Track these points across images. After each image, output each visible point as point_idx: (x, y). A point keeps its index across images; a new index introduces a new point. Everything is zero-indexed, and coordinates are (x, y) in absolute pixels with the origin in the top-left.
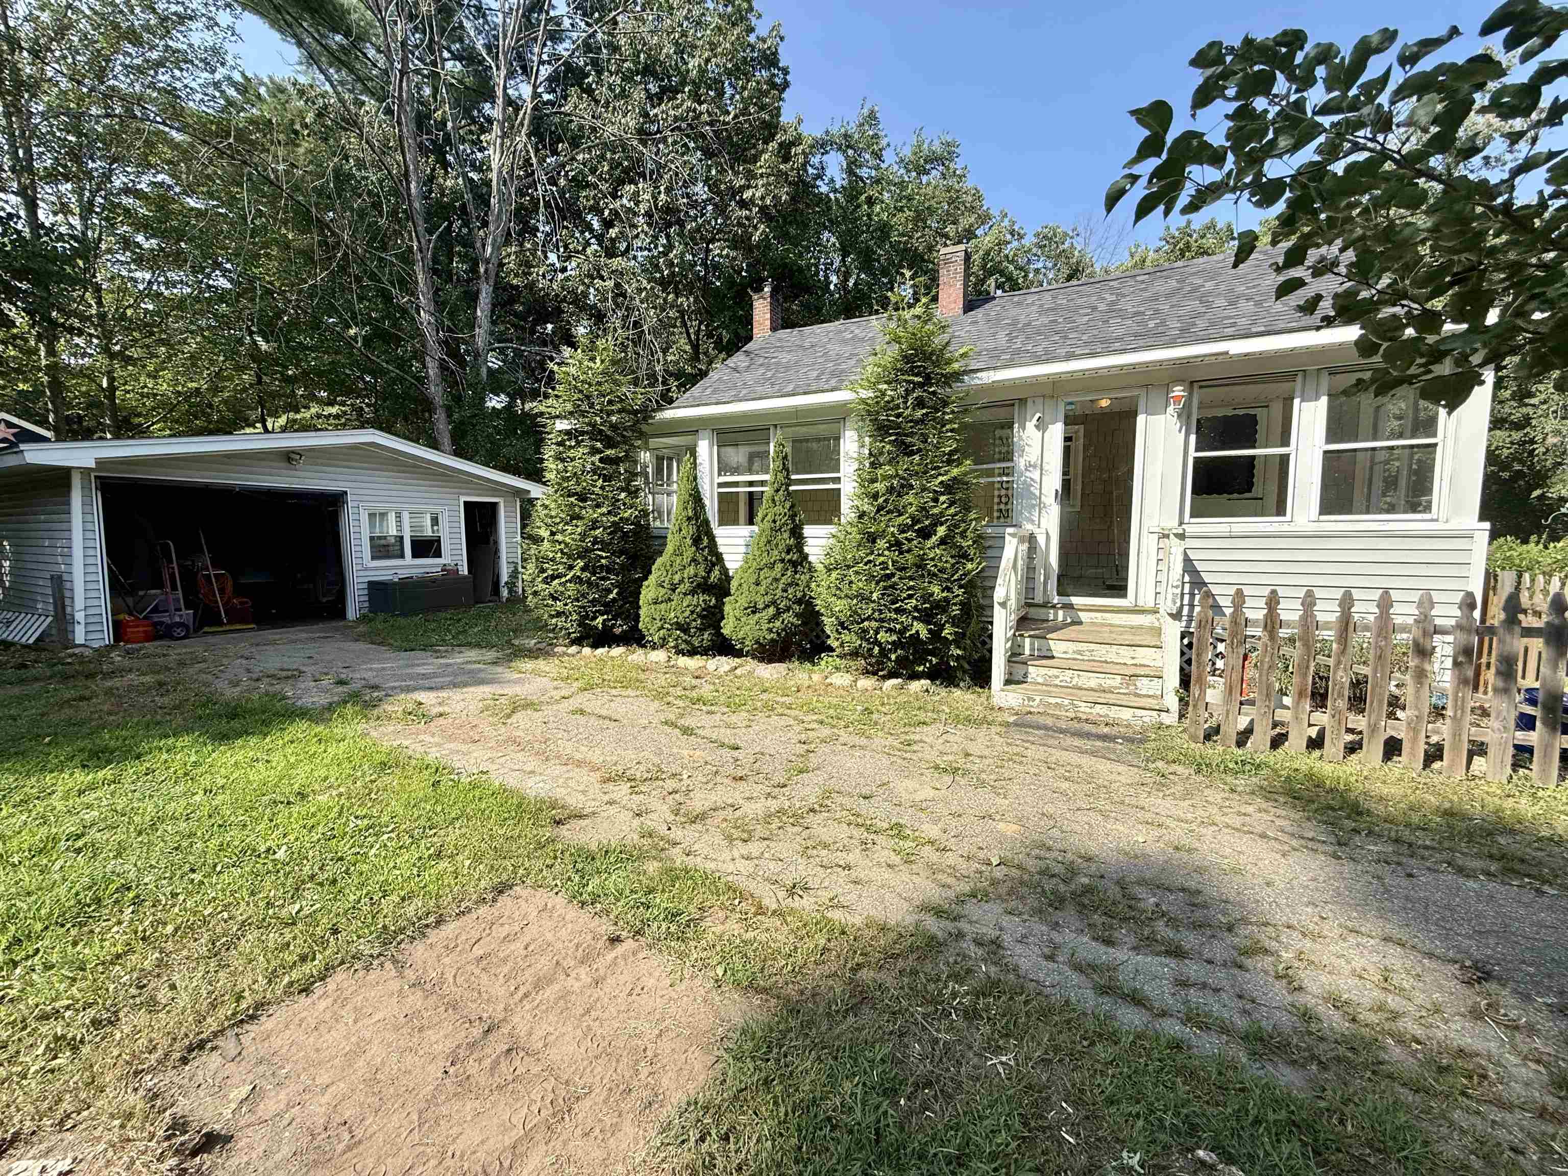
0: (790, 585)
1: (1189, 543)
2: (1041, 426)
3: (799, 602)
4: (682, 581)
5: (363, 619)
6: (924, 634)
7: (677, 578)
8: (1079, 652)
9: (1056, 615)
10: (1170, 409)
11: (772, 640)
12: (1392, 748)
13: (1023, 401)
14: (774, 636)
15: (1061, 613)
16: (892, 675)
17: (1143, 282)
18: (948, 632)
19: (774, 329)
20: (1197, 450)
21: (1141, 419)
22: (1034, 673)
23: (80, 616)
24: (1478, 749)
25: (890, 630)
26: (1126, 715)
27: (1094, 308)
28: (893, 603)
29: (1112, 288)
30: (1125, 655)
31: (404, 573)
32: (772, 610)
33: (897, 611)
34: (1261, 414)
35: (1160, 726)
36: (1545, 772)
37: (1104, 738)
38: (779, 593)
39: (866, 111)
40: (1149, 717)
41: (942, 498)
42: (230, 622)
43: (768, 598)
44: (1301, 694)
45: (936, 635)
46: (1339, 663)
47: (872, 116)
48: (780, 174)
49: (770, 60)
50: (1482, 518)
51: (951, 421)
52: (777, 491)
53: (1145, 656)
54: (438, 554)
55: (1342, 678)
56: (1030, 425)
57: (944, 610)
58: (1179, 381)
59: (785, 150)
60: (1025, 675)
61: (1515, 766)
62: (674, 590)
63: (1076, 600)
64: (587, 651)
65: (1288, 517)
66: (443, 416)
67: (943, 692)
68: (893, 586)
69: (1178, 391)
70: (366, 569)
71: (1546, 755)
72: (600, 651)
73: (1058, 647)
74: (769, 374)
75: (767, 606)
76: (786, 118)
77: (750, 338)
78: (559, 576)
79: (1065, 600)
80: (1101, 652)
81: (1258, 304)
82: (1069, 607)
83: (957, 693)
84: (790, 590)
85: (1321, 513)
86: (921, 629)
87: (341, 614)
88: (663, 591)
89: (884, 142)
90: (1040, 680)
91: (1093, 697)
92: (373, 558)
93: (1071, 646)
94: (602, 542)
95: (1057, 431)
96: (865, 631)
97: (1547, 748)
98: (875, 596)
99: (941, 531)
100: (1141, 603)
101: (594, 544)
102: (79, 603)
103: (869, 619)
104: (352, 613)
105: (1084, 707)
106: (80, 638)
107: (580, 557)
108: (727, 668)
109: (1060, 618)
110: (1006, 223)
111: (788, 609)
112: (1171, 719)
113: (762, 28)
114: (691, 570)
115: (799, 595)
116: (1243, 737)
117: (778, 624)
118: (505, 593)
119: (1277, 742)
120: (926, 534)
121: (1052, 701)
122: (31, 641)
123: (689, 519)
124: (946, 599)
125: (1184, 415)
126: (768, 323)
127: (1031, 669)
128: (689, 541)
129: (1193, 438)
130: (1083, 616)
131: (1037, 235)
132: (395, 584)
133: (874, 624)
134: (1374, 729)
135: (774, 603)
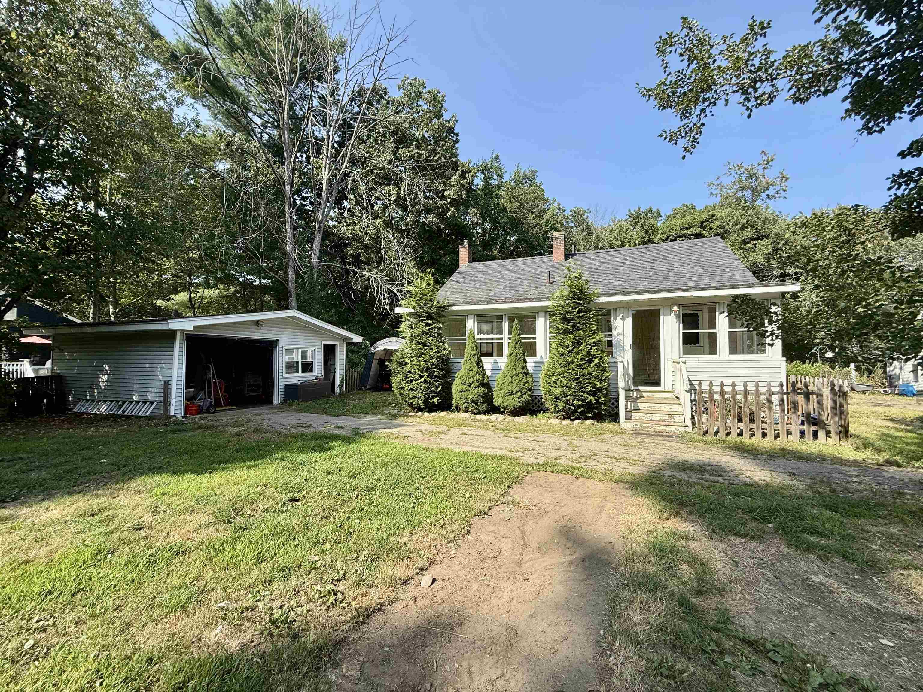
0: (526, 383)
1: (687, 365)
2: (623, 319)
3: (529, 390)
4: (473, 382)
5: (282, 403)
6: (593, 401)
7: (472, 380)
8: (650, 407)
9: (633, 394)
10: (673, 314)
11: (520, 406)
12: (764, 435)
13: (615, 309)
14: (521, 404)
15: (635, 393)
16: (577, 419)
17: (641, 252)
18: (602, 400)
19: (469, 262)
20: (684, 329)
21: (661, 318)
22: (635, 415)
23: (173, 402)
24: (789, 433)
25: (579, 400)
26: (673, 429)
27: (624, 264)
28: (581, 388)
29: (628, 254)
30: (668, 407)
31: (303, 380)
32: (519, 394)
33: (582, 392)
34: (700, 313)
35: (686, 432)
36: (809, 440)
37: (668, 436)
38: (522, 386)
39: (494, 156)
40: (682, 429)
41: (594, 348)
42: (225, 406)
43: (518, 388)
44: (734, 417)
45: (597, 401)
46: (745, 405)
47: (497, 157)
48: (463, 185)
49: (451, 130)
50: (783, 356)
51: (593, 318)
52: (517, 343)
53: (675, 408)
54: (311, 371)
55: (746, 411)
56: (619, 318)
57: (600, 392)
58: (675, 304)
59: (463, 175)
60: (631, 416)
61: (801, 437)
62: (470, 386)
63: (640, 388)
64: (426, 414)
65: (718, 355)
66: (295, 299)
67: (599, 425)
68: (580, 382)
69: (675, 308)
70: (284, 378)
71: (809, 433)
72: (434, 414)
73: (641, 406)
74: (478, 286)
75: (517, 392)
76: (462, 159)
77: (458, 266)
78: (416, 380)
79: (636, 388)
80: (658, 406)
81: (692, 267)
82: (638, 391)
83: (606, 424)
84: (526, 385)
85: (730, 353)
86: (592, 399)
87: (272, 403)
88: (465, 387)
89: (504, 171)
90: (637, 418)
91: (660, 423)
92: (286, 373)
93: (647, 405)
94: (435, 365)
95: (629, 321)
96: (568, 400)
97: (809, 430)
98: (573, 386)
99: (596, 361)
100: (666, 389)
101: (431, 366)
102: (173, 395)
103: (570, 395)
104: (277, 400)
105: (657, 427)
106: (172, 414)
107: (426, 371)
108: (501, 419)
109: (635, 395)
110: (556, 204)
111: (526, 393)
112: (689, 429)
113: (446, 116)
114: (477, 377)
115: (530, 387)
116: (716, 433)
117: (522, 399)
118: (338, 390)
119: (728, 434)
120: (590, 361)
121: (645, 425)
122: (147, 414)
123: (474, 355)
124: (601, 387)
125: (678, 316)
126: (467, 259)
127: (633, 414)
128: (475, 364)
129: (681, 325)
130: (644, 394)
131: (571, 211)
132: (300, 386)
133: (572, 397)
134: (758, 428)
135: (520, 390)
